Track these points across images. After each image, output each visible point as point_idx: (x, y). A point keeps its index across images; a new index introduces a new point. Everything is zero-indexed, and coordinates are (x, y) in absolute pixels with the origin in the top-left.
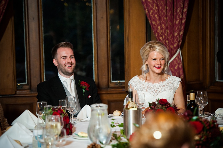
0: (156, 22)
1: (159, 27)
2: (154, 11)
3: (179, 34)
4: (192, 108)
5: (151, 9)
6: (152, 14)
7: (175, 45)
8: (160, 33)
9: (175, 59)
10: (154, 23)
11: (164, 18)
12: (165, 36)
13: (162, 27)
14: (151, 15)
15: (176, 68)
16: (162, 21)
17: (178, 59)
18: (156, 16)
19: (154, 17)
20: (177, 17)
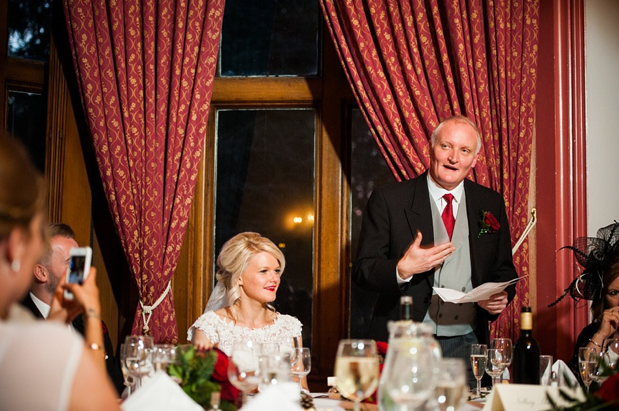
0: (131, 222)
1: (136, 233)
2: (128, 197)
3: (174, 249)
4: (529, 347)
5: (124, 192)
6: (124, 204)
7: (166, 273)
8: (137, 245)
9: (163, 302)
10: (126, 221)
11: (150, 213)
12: (150, 252)
13: (145, 232)
14: (123, 206)
15: (165, 320)
16: (145, 219)
17: (168, 302)
18: (132, 207)
19: (128, 208)
20: (175, 213)
